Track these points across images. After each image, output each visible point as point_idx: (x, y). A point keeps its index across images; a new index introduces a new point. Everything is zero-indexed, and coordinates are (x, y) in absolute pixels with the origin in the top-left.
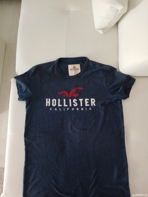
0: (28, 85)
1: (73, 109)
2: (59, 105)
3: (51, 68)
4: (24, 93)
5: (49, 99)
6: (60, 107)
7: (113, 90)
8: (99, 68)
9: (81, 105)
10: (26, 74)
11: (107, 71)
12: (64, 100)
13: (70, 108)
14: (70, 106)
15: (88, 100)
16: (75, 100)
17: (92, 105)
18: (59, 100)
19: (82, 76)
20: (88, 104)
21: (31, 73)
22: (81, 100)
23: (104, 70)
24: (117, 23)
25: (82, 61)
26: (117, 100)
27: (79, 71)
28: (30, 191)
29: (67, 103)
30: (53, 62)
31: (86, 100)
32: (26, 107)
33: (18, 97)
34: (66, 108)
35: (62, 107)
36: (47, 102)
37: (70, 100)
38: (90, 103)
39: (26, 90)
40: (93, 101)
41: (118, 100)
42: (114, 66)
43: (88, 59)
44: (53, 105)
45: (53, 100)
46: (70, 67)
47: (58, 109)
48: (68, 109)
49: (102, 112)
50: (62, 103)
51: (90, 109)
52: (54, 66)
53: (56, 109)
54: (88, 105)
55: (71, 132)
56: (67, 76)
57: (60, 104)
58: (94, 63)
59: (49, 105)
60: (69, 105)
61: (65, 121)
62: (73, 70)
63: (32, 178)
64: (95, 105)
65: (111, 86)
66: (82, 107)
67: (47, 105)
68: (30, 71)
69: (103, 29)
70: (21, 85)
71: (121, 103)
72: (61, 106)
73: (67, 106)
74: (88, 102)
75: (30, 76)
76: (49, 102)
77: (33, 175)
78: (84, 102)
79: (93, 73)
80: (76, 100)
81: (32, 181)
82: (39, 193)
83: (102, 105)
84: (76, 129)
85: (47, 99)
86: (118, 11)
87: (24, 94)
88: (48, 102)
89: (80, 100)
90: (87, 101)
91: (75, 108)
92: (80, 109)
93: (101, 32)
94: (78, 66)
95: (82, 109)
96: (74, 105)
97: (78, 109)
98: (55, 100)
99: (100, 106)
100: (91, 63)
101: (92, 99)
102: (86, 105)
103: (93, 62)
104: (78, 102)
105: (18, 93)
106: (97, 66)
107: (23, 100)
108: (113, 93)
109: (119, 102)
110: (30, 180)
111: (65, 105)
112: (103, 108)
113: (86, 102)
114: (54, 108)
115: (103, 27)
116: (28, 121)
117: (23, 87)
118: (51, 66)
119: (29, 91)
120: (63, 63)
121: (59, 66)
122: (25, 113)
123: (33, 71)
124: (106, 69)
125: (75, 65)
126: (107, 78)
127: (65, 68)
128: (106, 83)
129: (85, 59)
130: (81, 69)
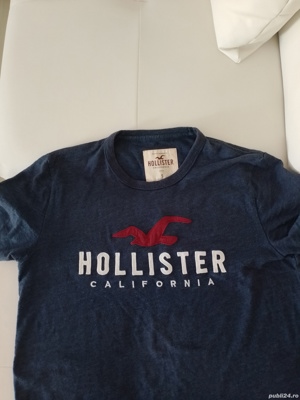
1: (159, 284)
2: (118, 272)
3: (93, 161)
4: (13, 235)
5: (89, 254)
6: (121, 277)
7: (275, 224)
8: (233, 161)
9: (185, 271)
10: (22, 176)
11: (256, 166)
12: (134, 255)
13: (152, 280)
14: (152, 272)
15: (204, 254)
16: (163, 256)
17: (215, 270)
18: (118, 255)
19: (183, 183)
20: (202, 266)
21: (37, 175)
22: (183, 255)
23: (245, 166)
24: (277, 36)
25: (183, 139)
26: (288, 255)
27: (174, 168)
29: (143, 264)
30: (101, 142)
31: (198, 254)
32: (20, 279)
34: (138, 279)
35: (128, 277)
36: (82, 263)
37: (150, 256)
38: (208, 264)
39: (20, 226)
40: (218, 257)
41: (293, 255)
42: (276, 154)
43: (201, 135)
44: (100, 271)
45: (99, 257)
46: (149, 155)
47: (115, 285)
48: (144, 283)
49: (246, 292)
50: (126, 265)
51: (211, 282)
52: (102, 156)
53: (108, 284)
54: (205, 271)
55: (153, 353)
56: (140, 183)
57: (121, 269)
58: (219, 146)
59: (89, 272)
60: (146, 270)
61: (137, 320)
62: (159, 166)
64: (223, 270)
65: (271, 212)
66: (187, 277)
67: (81, 272)
68: (33, 168)
69: (240, 49)
70: (7, 210)
72: (123, 273)
73: (141, 273)
74: (203, 262)
75: (34, 184)
76: (88, 263)
78: (191, 261)
79: (215, 173)
80: (168, 256)
83: (247, 270)
84: (168, 345)
85: (81, 254)
87: (14, 240)
88: (84, 262)
89: (179, 254)
90: (201, 258)
91: (166, 279)
92: (180, 282)
93: (234, 57)
94: (171, 154)
95: (187, 283)
96: (163, 270)
97: (173, 283)
98: (107, 256)
99: (240, 275)
100: (209, 145)
101: (215, 253)
102: (199, 271)
103: (213, 142)
104: (175, 262)
106: (226, 153)
107: (11, 259)
111: (135, 272)
112: (249, 280)
113: (199, 262)
114: (101, 280)
115: (241, 42)
116: (25, 322)
117: (11, 217)
118: (94, 153)
119: (27, 228)
120: (128, 145)
121: (117, 155)
122: (16, 298)
123: (41, 169)
124: (253, 163)
125: (163, 151)
126: (256, 189)
127: (134, 159)
128: (255, 205)
129: (190, 134)
130: (180, 163)
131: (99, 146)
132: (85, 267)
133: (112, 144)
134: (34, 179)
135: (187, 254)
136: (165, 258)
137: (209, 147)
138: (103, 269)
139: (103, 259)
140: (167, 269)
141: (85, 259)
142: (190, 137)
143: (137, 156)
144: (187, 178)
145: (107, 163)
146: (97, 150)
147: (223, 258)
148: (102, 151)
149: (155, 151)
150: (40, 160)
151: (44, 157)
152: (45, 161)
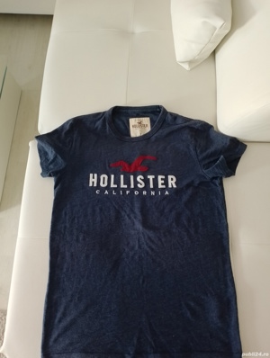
0: (58, 150)
1: (136, 193)
2: (113, 186)
3: (99, 124)
4: (51, 163)
5: (96, 175)
6: (114, 188)
7: (207, 161)
8: (183, 125)
9: (152, 186)
10: (56, 132)
12: (122, 176)
13: (132, 191)
14: (132, 186)
15: (164, 177)
16: (139, 178)
17: (170, 186)
18: (112, 176)
19: (153, 138)
20: (162, 184)
21: (65, 131)
22: (151, 177)
23: (191, 128)
24: (214, 53)
25: (155, 112)
26: (214, 178)
27: (148, 129)
28: (56, 340)
29: (127, 182)
30: (104, 112)
31: (160, 177)
32: (55, 187)
33: (41, 171)
34: (124, 190)
36: (91, 180)
37: (132, 177)
38: (166, 183)
39: (55, 158)
40: (172, 179)
41: (216, 178)
42: (210, 122)
43: (165, 110)
44: (102, 185)
45: (102, 177)
46: (133, 121)
47: (110, 192)
48: (127, 192)
50: (117, 182)
51: (167, 193)
52: (104, 120)
53: (106, 192)
54: (164, 186)
55: (132, 232)
56: (127, 138)
57: (114, 184)
58: (175, 117)
59: (95, 185)
60: (129, 185)
61: (123, 213)
62: (138, 128)
63: (59, 315)
64: (175, 186)
65: (204, 154)
66: (153, 189)
67: (91, 185)
68: (63, 126)
69: (190, 62)
70: (47, 150)
71: (221, 184)
72: (116, 186)
73: (126, 186)
74: (163, 182)
75: (63, 136)
76: (95, 180)
77: (61, 309)
78: (155, 181)
79: (173, 132)
80: (142, 178)
81: (60, 321)
82: (71, 344)
83: (188, 186)
84: (141, 228)
85: (91, 175)
86: (215, 29)
87: (51, 166)
88: (93, 180)
89: (149, 177)
90: (162, 179)
91: (141, 190)
92: (149, 192)
93: (186, 67)
94: (146, 121)
95: (153, 193)
96: (139, 185)
97: (145, 193)
98: (106, 177)
100: (169, 115)
101: (170, 177)
102: (160, 186)
103: (171, 114)
104: (146, 181)
105: (41, 164)
106: (179, 121)
107: (50, 176)
108: (207, 166)
109: (217, 182)
110: (57, 320)
111: (122, 186)
112: (190, 192)
113: (160, 182)
114: (103, 190)
115: (190, 58)
117: (50, 154)
118: (99, 119)
119: (60, 159)
120: (120, 115)
121: (114, 121)
122: (53, 198)
123: (68, 127)
124: (196, 127)
125: (141, 119)
126: (197, 141)
127: (124, 123)
128: (195, 150)
129: (158, 110)
130: (152, 126)
131: (103, 115)
132: (93, 182)
133: (110, 114)
134: (63, 133)
135: (153, 177)
137: (170, 117)
138: (104, 183)
139: (104, 178)
140: (141, 185)
141: (93, 178)
144: (156, 135)
145: (107, 125)
146: (101, 117)
147: (175, 180)
148: (105, 118)
149: (137, 119)
150: (68, 122)
151: (70, 120)
152: (70, 123)
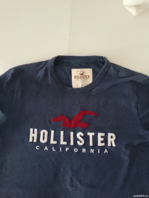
1: (76, 150)
2: (52, 142)
3: (41, 73)
5: (36, 130)
6: (54, 145)
8: (126, 79)
9: (91, 144)
11: (140, 83)
12: (62, 133)
13: (72, 148)
14: (72, 143)
15: (103, 134)
16: (79, 135)
17: (109, 145)
18: (53, 132)
19: (95, 90)
20: (102, 142)
21: (7, 80)
22: (91, 135)
23: (133, 82)
25: (97, 63)
27: (90, 81)
29: (67, 138)
30: (46, 62)
31: (100, 135)
34: (64, 147)
35: (57, 146)
36: (31, 135)
37: (72, 133)
38: (105, 140)
40: (112, 137)
43: (108, 61)
44: (41, 140)
45: (42, 133)
46: (75, 72)
47: (50, 149)
48: (67, 149)
49: (126, 159)
50: (57, 138)
51: (106, 151)
52: (46, 70)
53: (46, 148)
54: (103, 144)
55: (69, 188)
57: (54, 140)
58: (118, 69)
59: (35, 141)
60: (69, 142)
61: (62, 170)
62: (80, 79)
64: (114, 145)
65: (146, 113)
66: (92, 147)
67: (31, 140)
68: (5, 75)
72: (55, 142)
73: (65, 143)
74: (103, 139)
75: (5, 85)
76: (35, 136)
78: (95, 139)
79: (115, 85)
80: (82, 135)
83: (127, 146)
84: (79, 185)
85: (31, 130)
88: (33, 135)
89: (89, 134)
90: (102, 137)
91: (80, 148)
92: (88, 150)
93: (133, 12)
94: (89, 72)
95: (92, 151)
96: (78, 142)
97: (84, 150)
98: (46, 132)
99: (124, 149)
100: (112, 68)
101: (110, 135)
102: (100, 144)
103: (115, 66)
104: (86, 138)
106: (122, 74)
111: (62, 143)
112: (128, 152)
113: (100, 139)
114: (43, 146)
118: (42, 68)
121: (55, 71)
123: (9, 76)
124: (138, 81)
125: (84, 70)
126: (139, 97)
129: (101, 60)
130: (94, 78)
131: (45, 64)
132: (33, 137)
133: (52, 63)
134: (5, 82)
135: (93, 134)
136: (80, 136)
138: (44, 139)
139: (44, 133)
140: (81, 142)
141: (34, 133)
142: (101, 62)
143: (68, 72)
144: (97, 88)
145: (49, 76)
146: (44, 66)
147: (114, 138)
148: (47, 68)
149: (79, 70)
150: (9, 71)
151: (11, 69)
152: (12, 72)
